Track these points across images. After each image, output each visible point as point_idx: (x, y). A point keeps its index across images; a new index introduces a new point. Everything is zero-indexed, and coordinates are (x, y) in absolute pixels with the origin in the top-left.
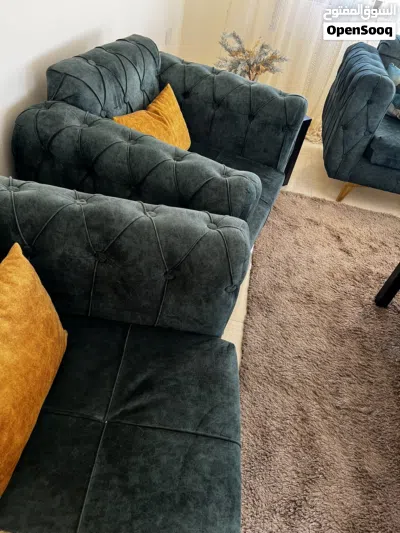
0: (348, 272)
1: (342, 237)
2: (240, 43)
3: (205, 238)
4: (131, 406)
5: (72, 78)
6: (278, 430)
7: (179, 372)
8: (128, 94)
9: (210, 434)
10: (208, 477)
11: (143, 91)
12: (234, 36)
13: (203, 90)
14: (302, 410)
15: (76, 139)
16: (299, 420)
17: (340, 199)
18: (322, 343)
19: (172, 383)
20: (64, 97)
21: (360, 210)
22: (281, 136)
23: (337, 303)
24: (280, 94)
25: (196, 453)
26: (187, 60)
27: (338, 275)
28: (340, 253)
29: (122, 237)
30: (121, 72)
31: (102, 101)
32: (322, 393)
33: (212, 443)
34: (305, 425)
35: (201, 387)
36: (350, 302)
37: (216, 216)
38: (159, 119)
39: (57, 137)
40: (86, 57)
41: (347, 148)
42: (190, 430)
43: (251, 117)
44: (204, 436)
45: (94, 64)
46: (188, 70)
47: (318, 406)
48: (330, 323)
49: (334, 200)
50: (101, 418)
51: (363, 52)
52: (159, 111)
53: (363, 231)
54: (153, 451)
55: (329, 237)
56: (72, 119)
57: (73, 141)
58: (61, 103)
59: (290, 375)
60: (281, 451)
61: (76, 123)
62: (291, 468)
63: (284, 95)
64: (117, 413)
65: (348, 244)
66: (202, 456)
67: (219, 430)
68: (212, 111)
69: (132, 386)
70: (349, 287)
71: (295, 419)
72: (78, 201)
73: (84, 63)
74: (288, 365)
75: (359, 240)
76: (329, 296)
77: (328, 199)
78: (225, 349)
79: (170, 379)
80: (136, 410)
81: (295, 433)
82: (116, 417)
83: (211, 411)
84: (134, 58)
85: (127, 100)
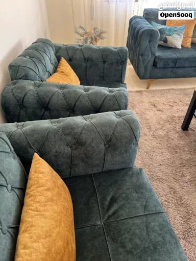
0: (165, 120)
1: (156, 105)
2: (84, 29)
3: (118, 123)
4: (111, 212)
5: (22, 67)
6: (165, 201)
7: (124, 189)
8: (47, 67)
9: (151, 213)
10: (160, 232)
11: (52, 64)
12: (80, 27)
13: (78, 56)
14: (172, 188)
15: (36, 95)
16: (172, 193)
17: (148, 88)
18: (167, 155)
19: (124, 195)
20: (20, 77)
21: (159, 90)
22: (120, 67)
23: (167, 135)
24: (114, 48)
25: (150, 223)
26: (65, 44)
27: (161, 122)
28: (158, 112)
29: (82, 135)
30: (42, 58)
31: (38, 74)
32: (177, 178)
33: (154, 216)
34: (176, 195)
35: (137, 192)
36: (172, 132)
37: (117, 112)
38: (64, 75)
39: (26, 97)
40: (23, 55)
41: (145, 64)
42: (141, 214)
43: (104, 62)
44: (149, 214)
45: (29, 57)
46: (68, 49)
47: (178, 184)
48: (167, 145)
49: (145, 89)
50: (100, 223)
51: (138, 20)
52: (63, 71)
53: (163, 99)
54: (130, 229)
55: (151, 106)
56: (29, 86)
57: (35, 96)
58: (20, 80)
59: (160, 174)
60: (171, 210)
61: (32, 87)
62: (178, 216)
63: (116, 48)
64: (106, 218)
65: (160, 107)
66: (152, 224)
67: (154, 209)
68: (85, 64)
69: (107, 203)
70: (168, 126)
71: (171, 193)
72: (54, 124)
73: (24, 58)
74: (157, 170)
75: (164, 104)
76: (162, 133)
77: (143, 89)
78: (139, 171)
79: (122, 194)
80: (114, 213)
81: (173, 200)
82: (106, 220)
83: (146, 202)
84: (44, 50)
85: (48, 70)
